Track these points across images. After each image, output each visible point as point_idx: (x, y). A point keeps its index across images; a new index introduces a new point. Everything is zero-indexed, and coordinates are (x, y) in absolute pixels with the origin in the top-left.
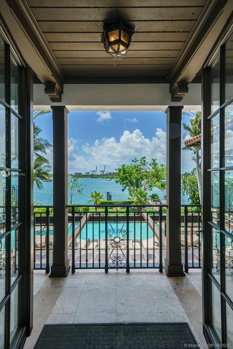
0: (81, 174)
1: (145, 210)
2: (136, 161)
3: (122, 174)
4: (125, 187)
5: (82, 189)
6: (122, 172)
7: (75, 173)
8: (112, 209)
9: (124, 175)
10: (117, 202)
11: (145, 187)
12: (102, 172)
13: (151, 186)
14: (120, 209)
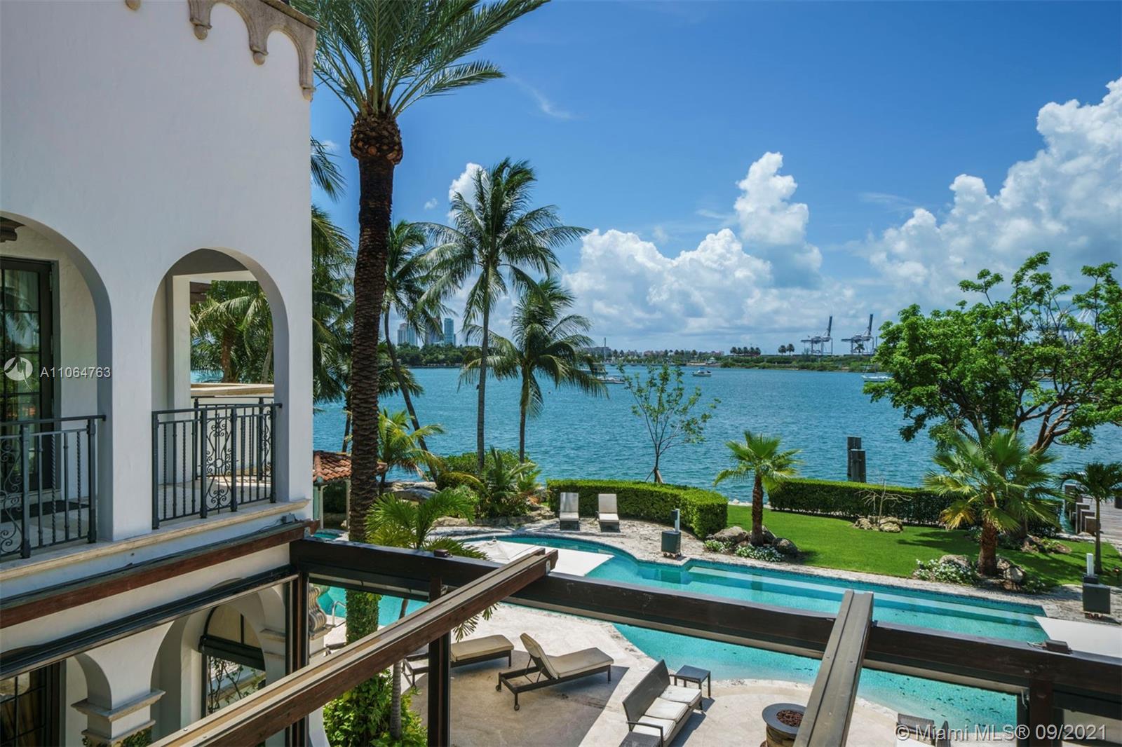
0: (757, 352)
1: (1043, 551)
2: (988, 284)
3: (903, 354)
4: (920, 421)
5: (705, 418)
6: (902, 344)
7: (734, 350)
8: (854, 520)
9: (913, 358)
10: (879, 492)
11: (1050, 425)
12: (856, 345)
13: (1082, 422)
14: (895, 527)
